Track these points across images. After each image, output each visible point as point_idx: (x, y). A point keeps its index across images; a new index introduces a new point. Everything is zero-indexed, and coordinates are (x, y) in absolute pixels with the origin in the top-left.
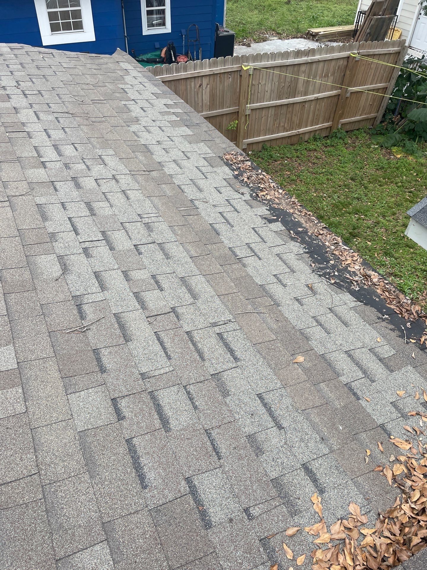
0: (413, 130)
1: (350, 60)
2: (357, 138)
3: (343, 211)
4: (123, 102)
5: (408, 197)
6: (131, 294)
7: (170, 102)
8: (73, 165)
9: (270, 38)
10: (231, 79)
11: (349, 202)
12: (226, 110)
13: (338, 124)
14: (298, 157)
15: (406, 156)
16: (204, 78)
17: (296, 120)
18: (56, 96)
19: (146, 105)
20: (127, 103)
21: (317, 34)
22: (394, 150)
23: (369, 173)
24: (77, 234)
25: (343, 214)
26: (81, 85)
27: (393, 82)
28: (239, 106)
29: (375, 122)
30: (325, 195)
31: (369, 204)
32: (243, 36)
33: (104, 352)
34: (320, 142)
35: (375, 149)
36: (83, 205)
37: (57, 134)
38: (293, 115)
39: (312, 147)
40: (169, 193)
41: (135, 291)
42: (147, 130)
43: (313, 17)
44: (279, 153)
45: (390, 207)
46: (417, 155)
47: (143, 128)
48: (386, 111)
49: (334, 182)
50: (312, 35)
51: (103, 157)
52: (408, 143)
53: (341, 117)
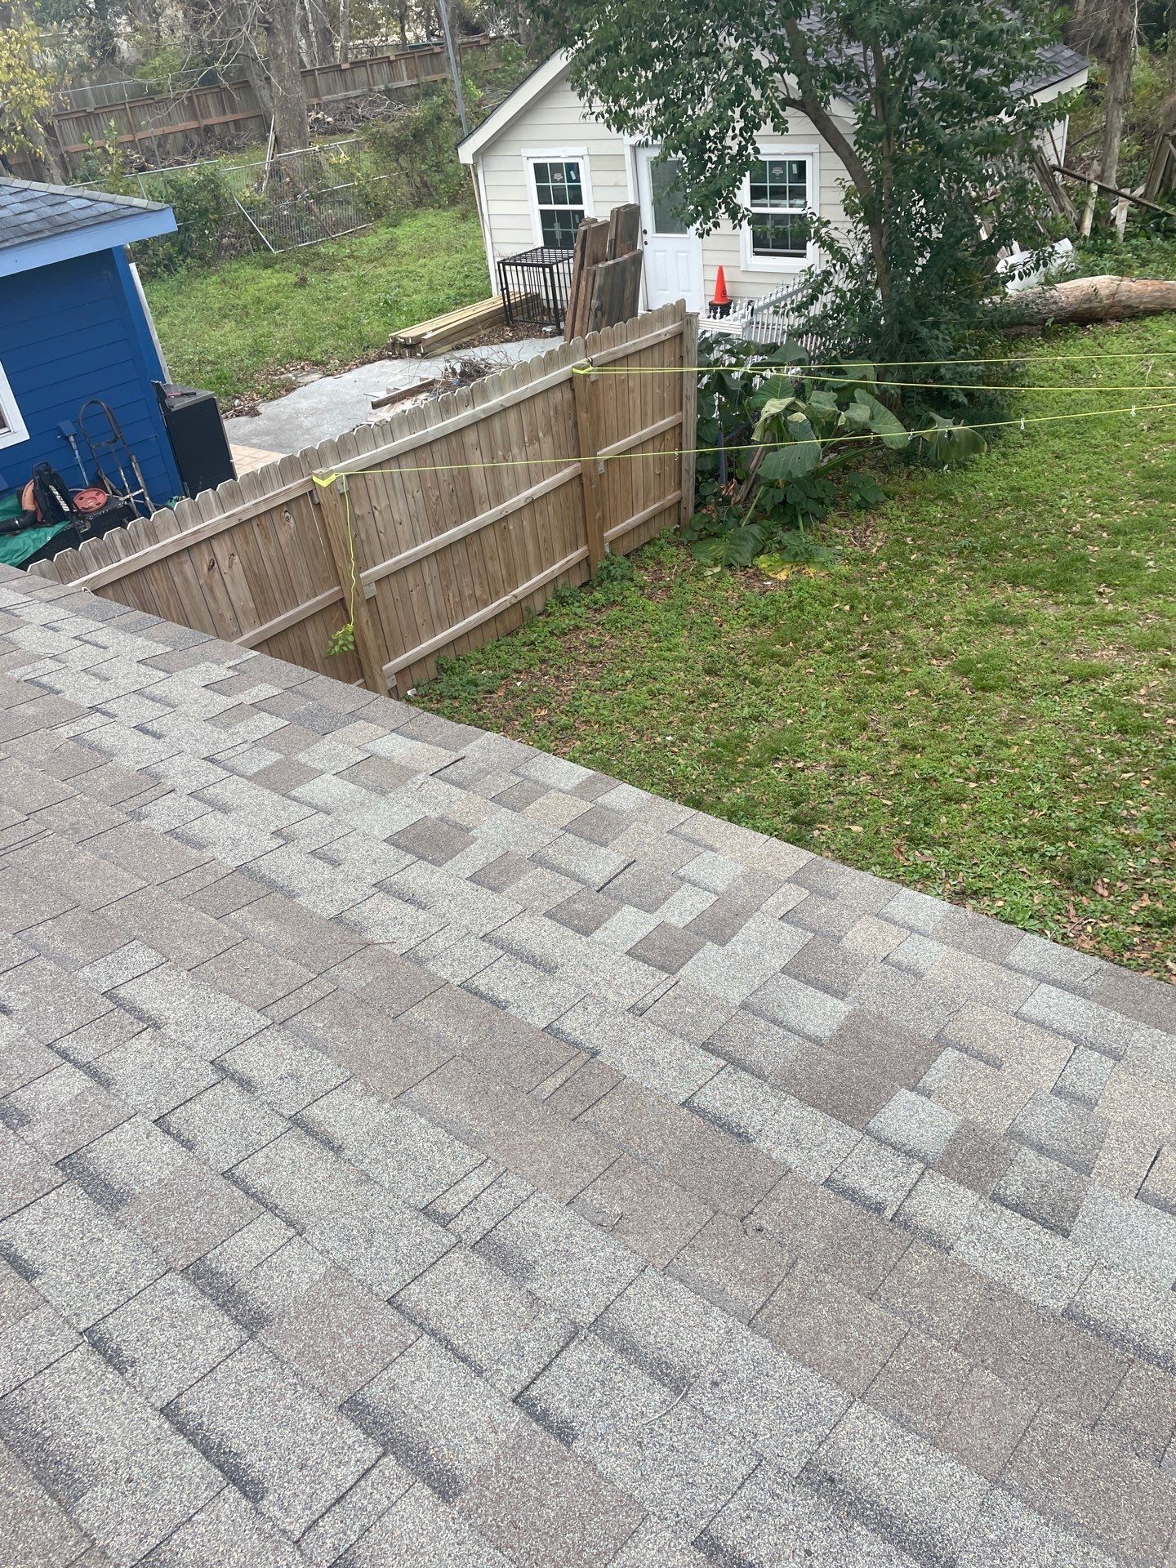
0: (784, 503)
1: (578, 385)
2: (659, 563)
3: (741, 766)
4: (65, 732)
5: (868, 672)
7: (219, 672)
9: (299, 380)
10: (292, 521)
11: (740, 736)
12: (306, 606)
13: (602, 547)
14: (543, 661)
15: (798, 571)
16: (215, 543)
17: (497, 569)
19: (147, 711)
20: (77, 728)
21: (418, 340)
22: (764, 566)
23: (739, 642)
25: (745, 773)
27: (691, 406)
28: (340, 584)
29: (683, 511)
30: (669, 738)
31: (789, 721)
32: (227, 394)
34: (577, 604)
35: (719, 577)
38: (487, 559)
39: (567, 623)
40: (457, 1037)
43: (386, 302)
44: (489, 668)
45: (843, 712)
46: (822, 559)
47: (193, 803)
48: (697, 479)
49: (672, 696)
50: (405, 346)
51: (122, 992)
52: (786, 537)
53: (603, 525)
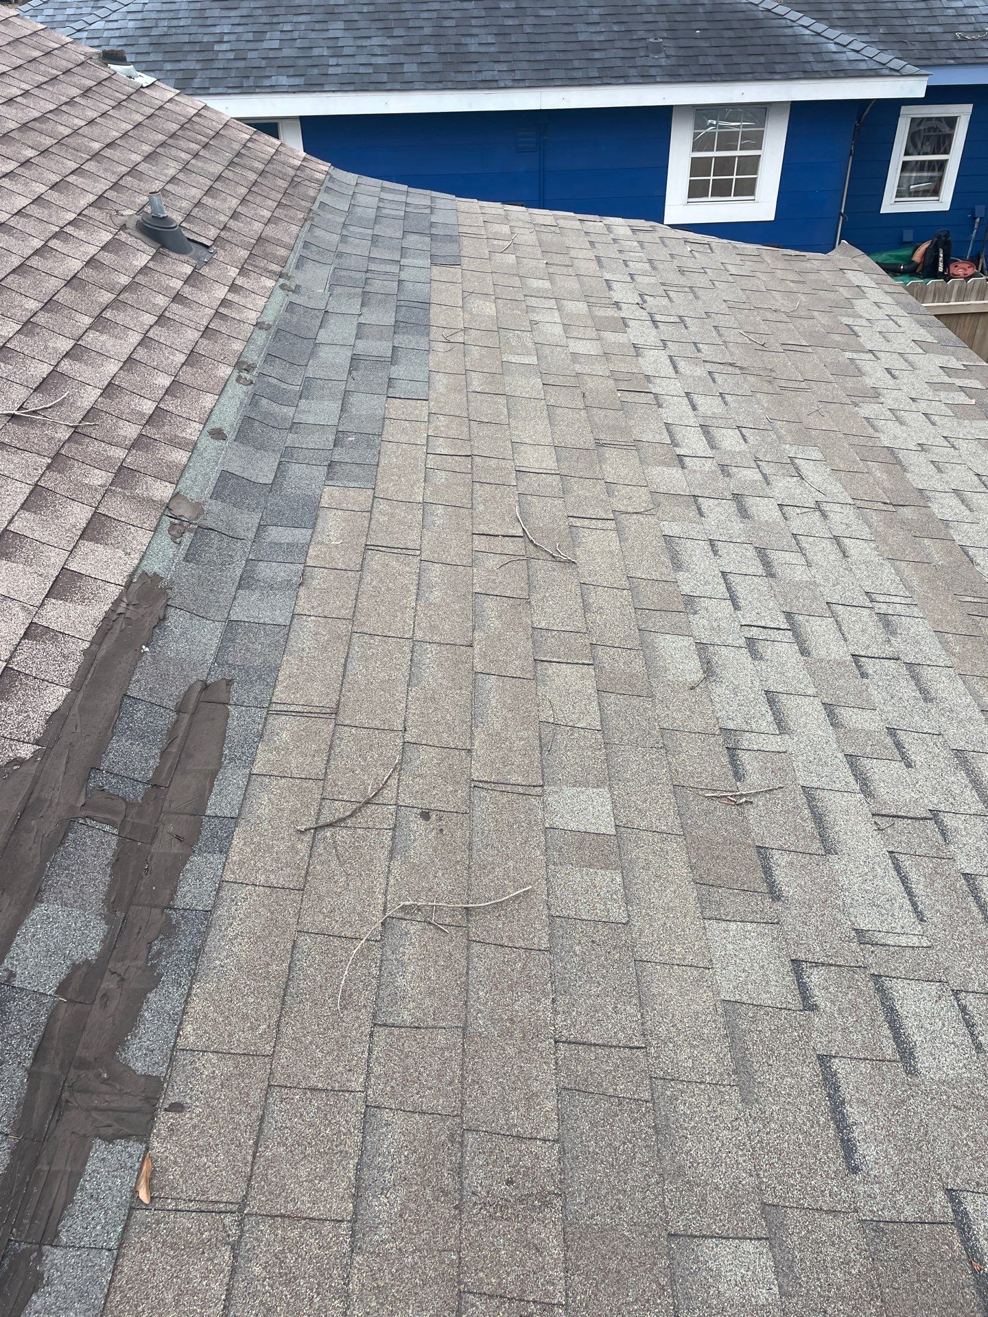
4: (848, 355)
6: (840, 755)
7: (954, 363)
8: (735, 470)
18: (713, 329)
19: (898, 363)
20: (855, 356)
24: (736, 607)
26: (761, 311)
33: (780, 860)
36: (751, 553)
37: (709, 405)
40: (938, 558)
41: (850, 751)
42: (896, 417)
47: (888, 412)
51: (797, 461)
